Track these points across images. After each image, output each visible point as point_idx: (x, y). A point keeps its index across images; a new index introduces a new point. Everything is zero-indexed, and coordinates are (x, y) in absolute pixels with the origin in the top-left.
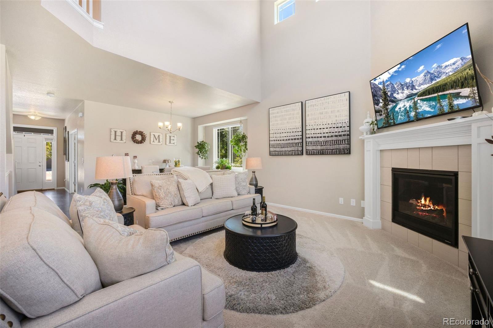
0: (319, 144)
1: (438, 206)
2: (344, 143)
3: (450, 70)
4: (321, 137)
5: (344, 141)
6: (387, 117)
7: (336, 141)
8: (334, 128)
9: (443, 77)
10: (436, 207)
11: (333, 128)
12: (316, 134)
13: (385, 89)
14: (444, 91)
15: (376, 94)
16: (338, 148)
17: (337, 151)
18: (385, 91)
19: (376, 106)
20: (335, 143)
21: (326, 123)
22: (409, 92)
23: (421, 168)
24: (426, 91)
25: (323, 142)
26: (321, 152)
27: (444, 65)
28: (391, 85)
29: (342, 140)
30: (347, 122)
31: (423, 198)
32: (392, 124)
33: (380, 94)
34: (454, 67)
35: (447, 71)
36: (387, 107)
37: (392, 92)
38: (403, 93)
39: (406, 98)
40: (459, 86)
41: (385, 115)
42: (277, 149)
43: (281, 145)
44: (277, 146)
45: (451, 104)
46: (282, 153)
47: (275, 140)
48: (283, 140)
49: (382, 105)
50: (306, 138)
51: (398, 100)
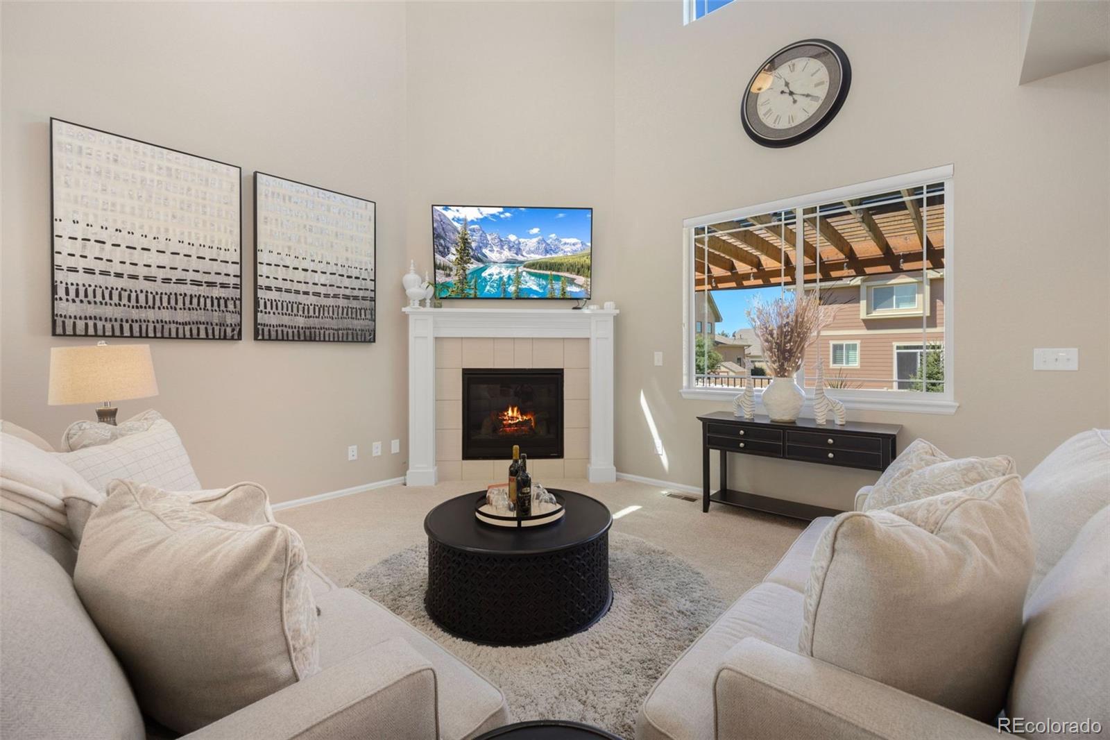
0: (301, 313)
1: (527, 414)
2: (363, 316)
3: (569, 249)
4: (306, 293)
5: (363, 311)
6: (461, 282)
7: (345, 310)
8: (342, 276)
9: (560, 254)
10: (525, 418)
11: (340, 275)
12: (292, 281)
13: (466, 234)
14: (558, 271)
15: (444, 236)
16: (350, 327)
17: (347, 334)
18: (466, 237)
19: (438, 256)
20: (345, 315)
21: (322, 258)
22: (511, 256)
23: (516, 367)
24: (537, 263)
25: (311, 308)
26: (308, 333)
27: (564, 240)
28: (481, 232)
29: (360, 310)
30: (369, 270)
31: (510, 409)
32: (471, 296)
33: (452, 237)
34: (574, 248)
35: (566, 250)
36: (465, 265)
37: (481, 245)
38: (501, 253)
39: (504, 263)
40: (574, 271)
41: (457, 278)
42: (109, 311)
43: (137, 296)
44: (111, 298)
45: (563, 289)
46: (140, 327)
47: (97, 272)
48: (146, 278)
49: (453, 258)
50: (256, 287)
51: (490, 262)
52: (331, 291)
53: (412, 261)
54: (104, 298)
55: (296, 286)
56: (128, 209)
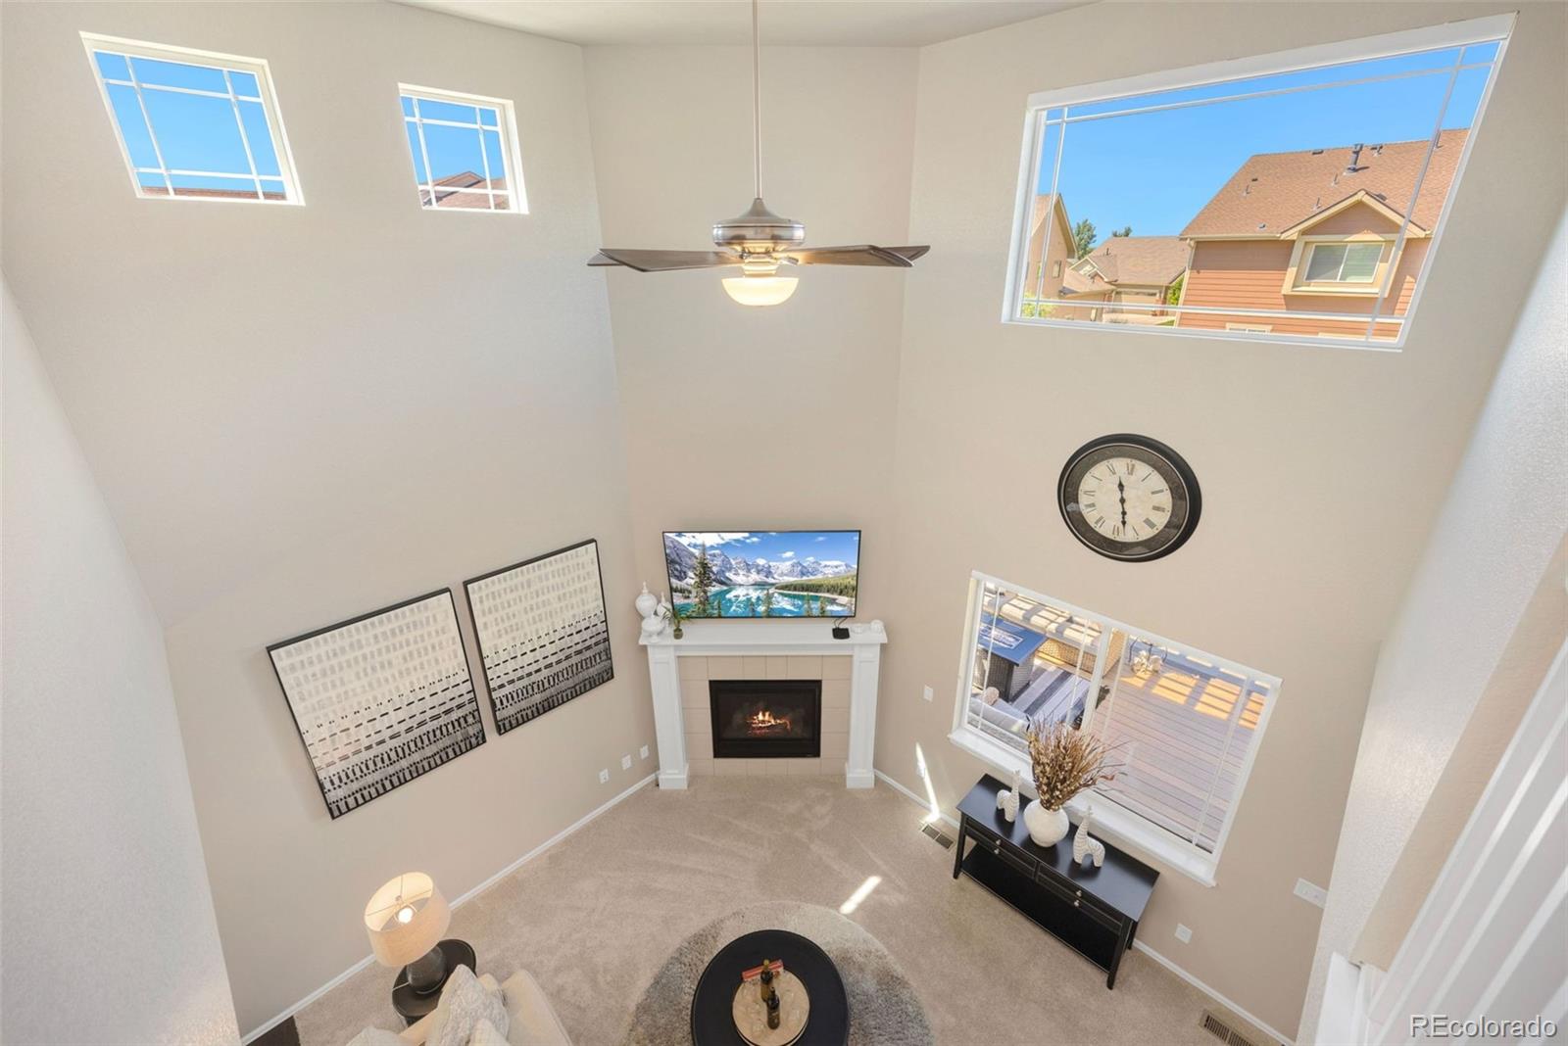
0: (536, 691)
1: (780, 719)
2: (598, 661)
3: (830, 572)
4: (537, 672)
5: (597, 656)
6: (702, 603)
7: (579, 665)
8: (571, 635)
9: (820, 576)
10: (778, 722)
11: (569, 635)
12: (522, 668)
13: (705, 560)
14: (817, 592)
15: (679, 562)
16: (587, 677)
18: (706, 562)
19: (673, 580)
20: (580, 670)
22: (760, 579)
23: (768, 679)
24: (791, 585)
25: (546, 681)
27: (824, 563)
28: (723, 557)
29: (595, 656)
30: (599, 614)
31: (761, 714)
33: (689, 562)
34: (836, 570)
35: (826, 572)
36: (706, 589)
37: (724, 569)
38: (748, 576)
40: (836, 591)
41: (697, 600)
42: (370, 779)
43: (389, 755)
44: (368, 768)
45: (822, 608)
46: (398, 777)
47: (350, 755)
48: (392, 738)
49: (692, 582)
50: (490, 691)
51: (735, 585)
52: (562, 656)
53: (644, 584)
54: (362, 772)
55: (527, 670)
56: (359, 690)
